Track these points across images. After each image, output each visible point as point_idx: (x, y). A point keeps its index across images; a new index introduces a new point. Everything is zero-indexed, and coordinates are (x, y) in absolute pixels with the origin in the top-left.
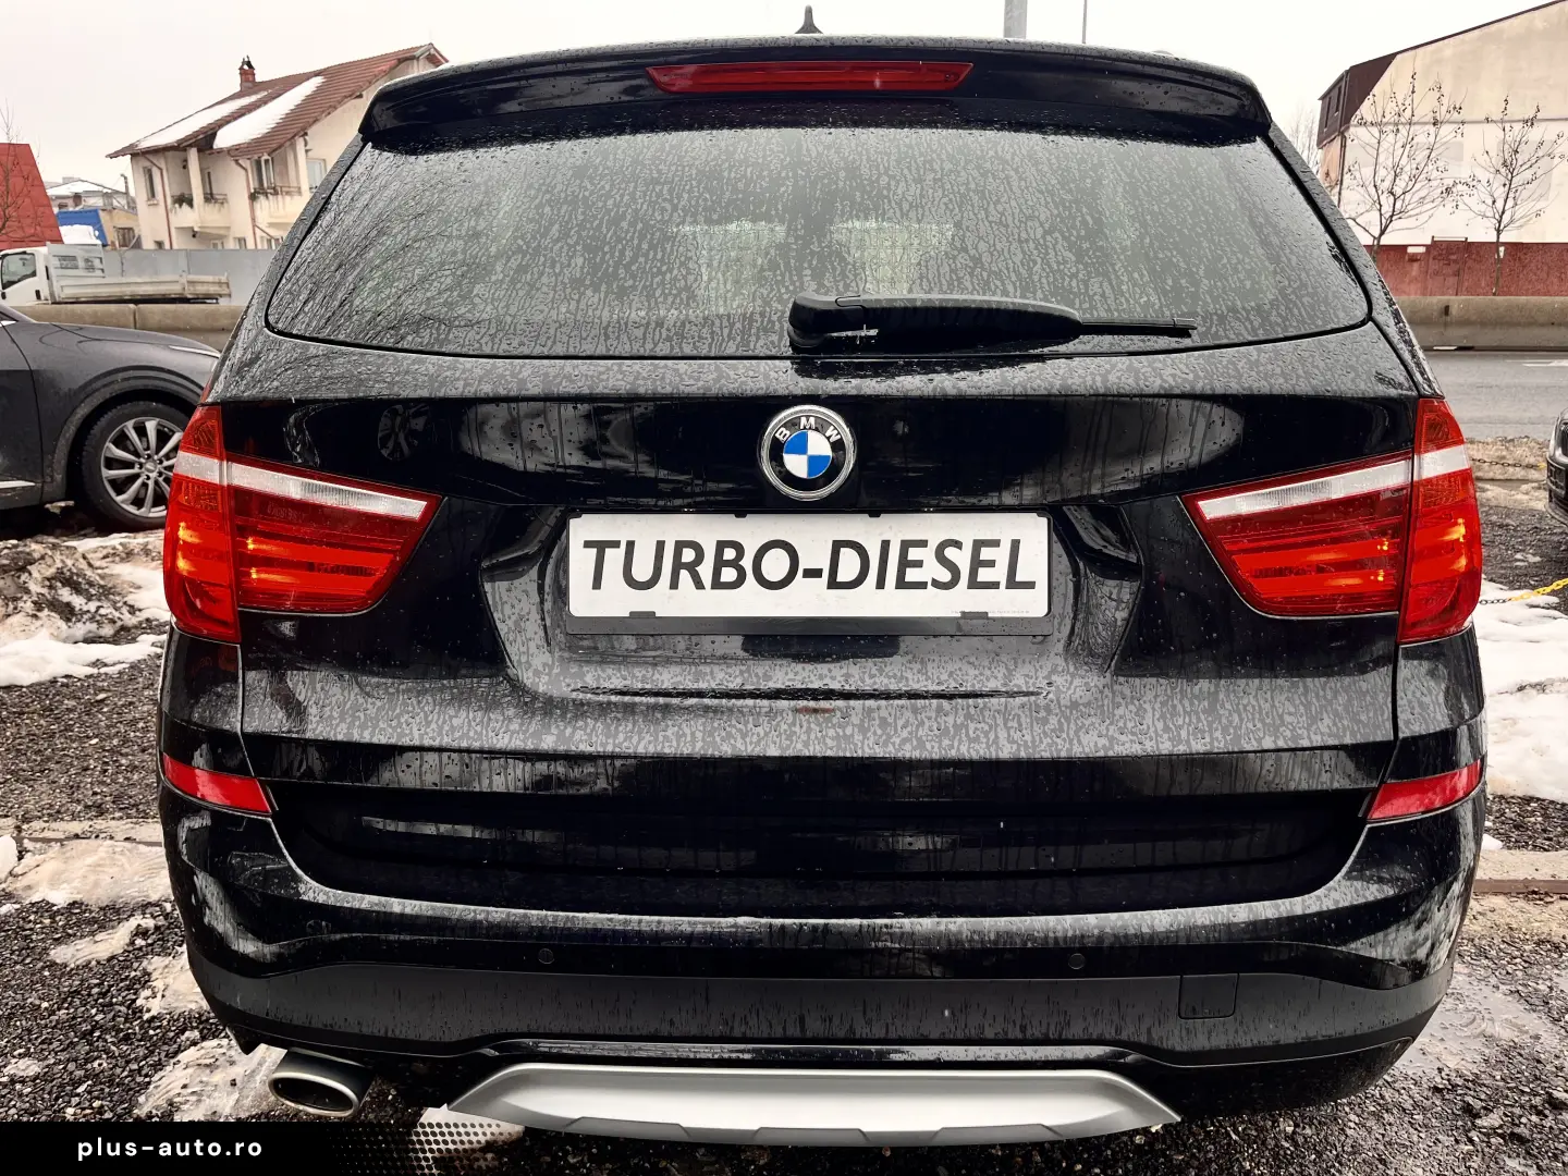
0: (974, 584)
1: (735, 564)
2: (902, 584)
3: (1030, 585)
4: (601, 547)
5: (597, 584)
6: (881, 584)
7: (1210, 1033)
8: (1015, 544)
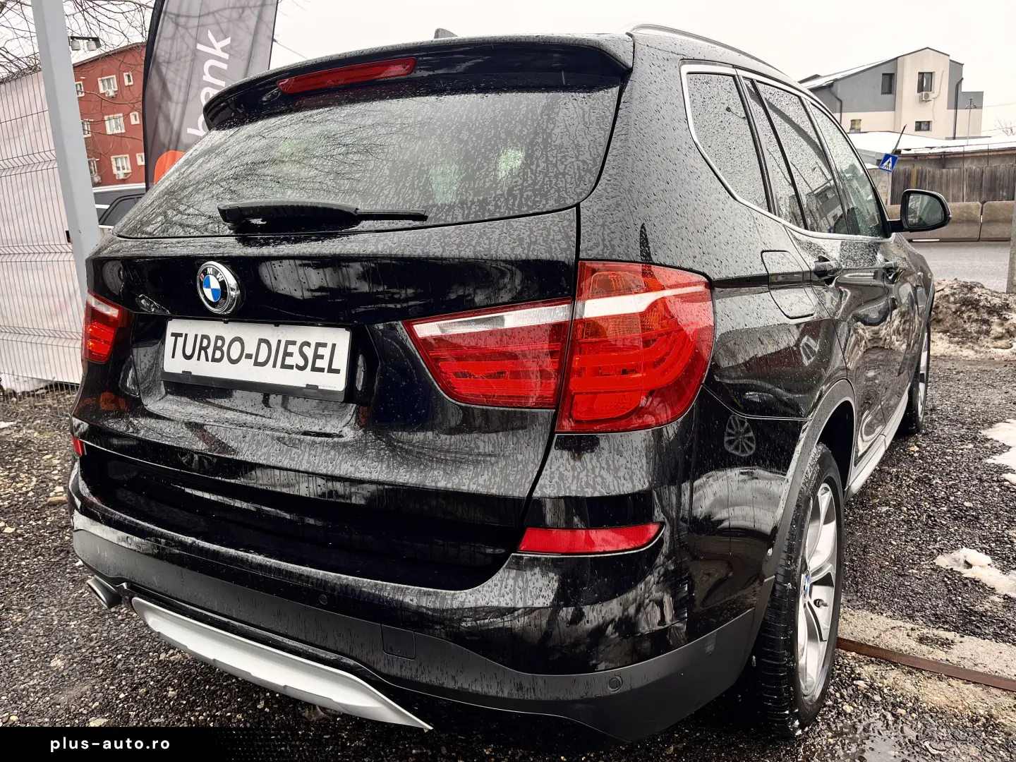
0: (314, 369)
1: (220, 349)
2: (284, 366)
3: (337, 371)
4: (176, 335)
5: (173, 357)
6: (274, 366)
7: (401, 667)
8: (334, 346)
